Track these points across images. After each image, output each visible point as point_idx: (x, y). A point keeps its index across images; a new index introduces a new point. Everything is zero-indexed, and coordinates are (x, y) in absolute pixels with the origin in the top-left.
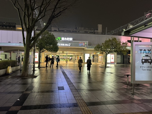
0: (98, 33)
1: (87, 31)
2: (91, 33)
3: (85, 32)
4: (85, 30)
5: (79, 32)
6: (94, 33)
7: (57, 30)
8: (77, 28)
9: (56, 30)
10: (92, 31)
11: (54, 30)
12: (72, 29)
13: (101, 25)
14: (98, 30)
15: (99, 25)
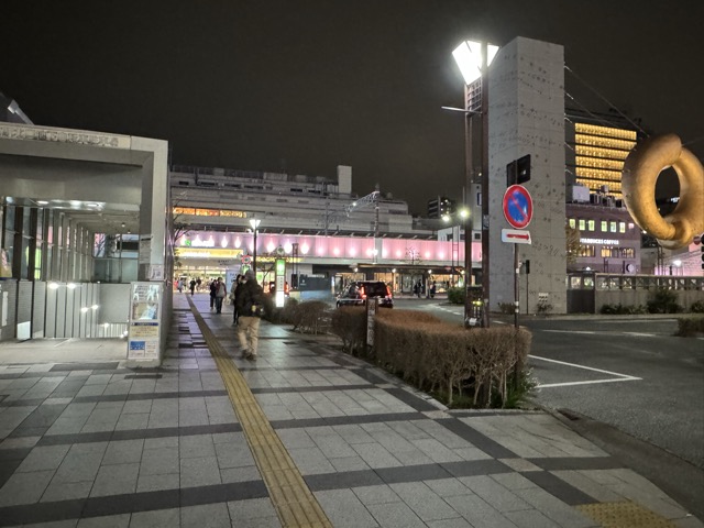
0: (337, 196)
1: (300, 185)
2: (313, 194)
3: (292, 190)
4: (293, 185)
5: (271, 188)
6: (326, 194)
7: (192, 181)
8: (265, 177)
9: (187, 183)
10: (319, 188)
11: (181, 183)
12: (247, 180)
13: (349, 169)
14: (336, 183)
15: (340, 167)
